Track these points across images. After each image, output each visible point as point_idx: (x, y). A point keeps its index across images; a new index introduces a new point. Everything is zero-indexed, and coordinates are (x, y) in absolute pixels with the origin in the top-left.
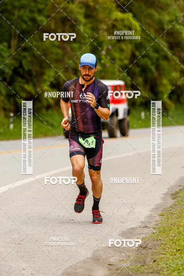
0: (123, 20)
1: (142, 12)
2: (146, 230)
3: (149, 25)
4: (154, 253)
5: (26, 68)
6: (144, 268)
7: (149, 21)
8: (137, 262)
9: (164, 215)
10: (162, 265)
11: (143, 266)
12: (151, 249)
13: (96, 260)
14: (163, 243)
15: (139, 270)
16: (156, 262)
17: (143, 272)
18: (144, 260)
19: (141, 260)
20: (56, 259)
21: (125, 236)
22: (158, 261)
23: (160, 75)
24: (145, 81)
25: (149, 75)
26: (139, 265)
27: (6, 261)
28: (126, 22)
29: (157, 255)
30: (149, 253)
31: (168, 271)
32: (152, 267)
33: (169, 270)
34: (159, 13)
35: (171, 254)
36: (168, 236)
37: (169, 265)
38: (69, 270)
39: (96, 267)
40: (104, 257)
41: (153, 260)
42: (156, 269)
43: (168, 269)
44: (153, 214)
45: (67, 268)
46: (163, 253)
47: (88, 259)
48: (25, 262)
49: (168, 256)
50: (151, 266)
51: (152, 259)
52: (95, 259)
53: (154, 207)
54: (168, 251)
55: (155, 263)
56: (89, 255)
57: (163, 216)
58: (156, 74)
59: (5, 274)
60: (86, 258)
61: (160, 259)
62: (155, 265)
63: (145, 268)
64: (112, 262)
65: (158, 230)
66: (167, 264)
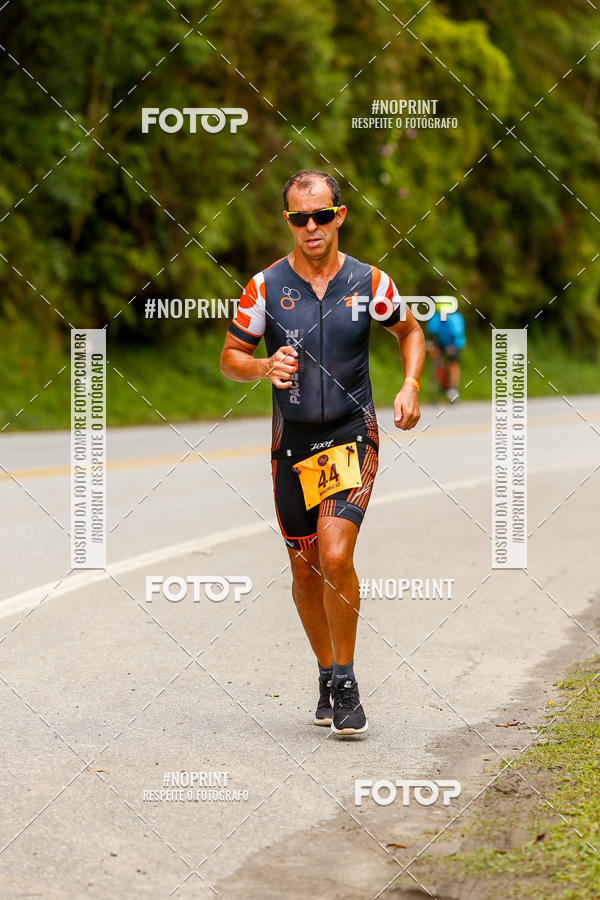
0: (454, 45)
1: (518, 19)
2: (515, 736)
3: (540, 63)
4: (541, 811)
5: (136, 197)
6: (506, 861)
7: (541, 50)
8: (483, 838)
9: (574, 685)
10: (564, 852)
11: (503, 853)
12: (529, 796)
13: (350, 830)
14: (567, 778)
15: (490, 867)
16: (546, 839)
17: (502, 874)
18: (504, 832)
19: (495, 833)
20: (219, 825)
21: (447, 753)
22: (551, 839)
23: (573, 226)
24: (525, 246)
25: (538, 225)
26: (489, 849)
27: (56, 825)
28: (466, 53)
29: (548, 817)
30: (524, 811)
31: (582, 869)
32: (532, 856)
33: (586, 866)
34: (574, 25)
35: (595, 815)
36: (585, 756)
37: (587, 852)
38: (260, 862)
39: (348, 853)
40: (375, 821)
41: (535, 835)
42: (543, 864)
43: (585, 863)
44: (541, 683)
45: (255, 855)
46: (568, 810)
47: (321, 826)
48: (118, 829)
49: (585, 820)
50: (529, 854)
51: (531, 829)
52: (347, 828)
53: (544, 658)
54: (584, 804)
55: (541, 844)
56: (328, 812)
57: (572, 689)
58: (559, 223)
59: (53, 868)
60: (316, 820)
61: (558, 832)
62: (541, 850)
63: (509, 859)
64: (401, 836)
65: (553, 735)
66: (581, 848)
